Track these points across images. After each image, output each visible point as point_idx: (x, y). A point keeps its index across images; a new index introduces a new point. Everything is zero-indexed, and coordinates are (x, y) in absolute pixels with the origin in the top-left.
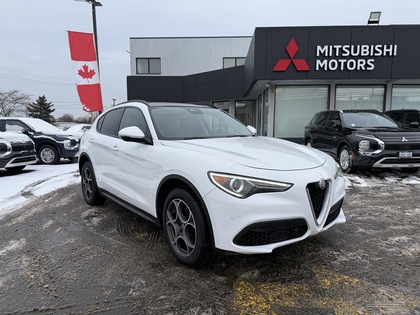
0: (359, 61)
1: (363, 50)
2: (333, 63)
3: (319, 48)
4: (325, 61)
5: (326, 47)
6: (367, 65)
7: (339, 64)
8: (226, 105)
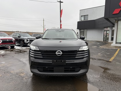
8: (109, 29)
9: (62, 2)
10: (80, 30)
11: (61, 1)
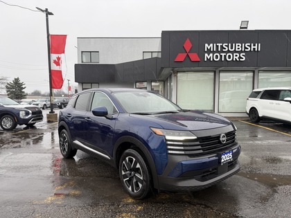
0: (235, 54)
1: (237, 47)
2: (217, 56)
3: (206, 45)
4: (211, 55)
5: (211, 45)
6: (240, 58)
7: (221, 56)
8: (145, 84)
9: (51, 14)
10: (82, 83)
11: (49, 11)
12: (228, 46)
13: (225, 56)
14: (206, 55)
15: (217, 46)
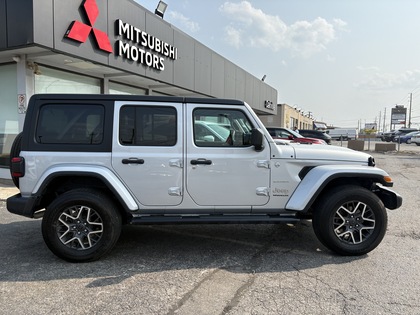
0: (155, 56)
1: (157, 45)
2: (134, 51)
3: (121, 23)
4: (128, 46)
5: (127, 26)
6: (160, 65)
7: (140, 53)
12: (147, 37)
13: (144, 55)
14: (121, 44)
15: (135, 32)
